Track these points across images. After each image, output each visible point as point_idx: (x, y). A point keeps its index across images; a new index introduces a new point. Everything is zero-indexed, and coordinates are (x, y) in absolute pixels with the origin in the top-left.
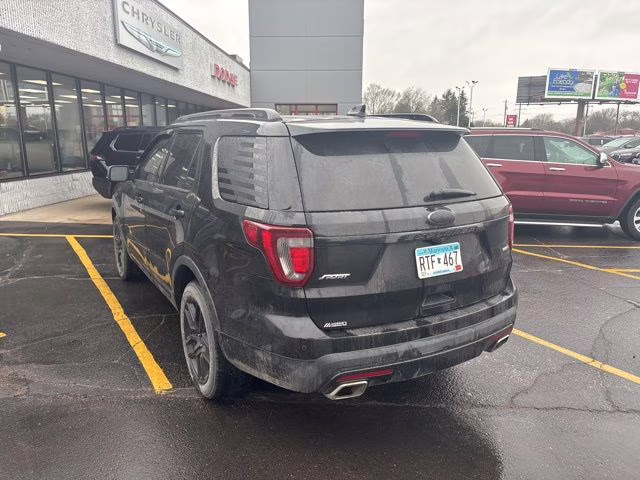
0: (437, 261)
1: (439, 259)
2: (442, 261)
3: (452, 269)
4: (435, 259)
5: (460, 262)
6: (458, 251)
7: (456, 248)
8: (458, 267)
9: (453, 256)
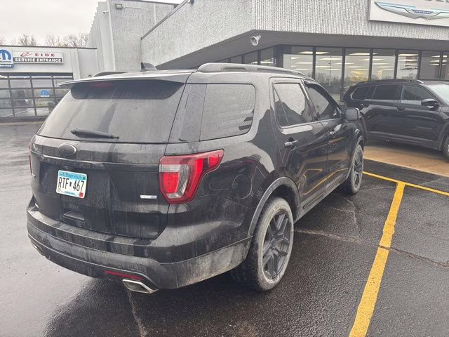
0: (69, 184)
1: (71, 183)
2: (72, 185)
3: (77, 194)
4: (68, 181)
5: (84, 191)
6: (85, 181)
7: (84, 179)
8: (81, 194)
9: (81, 184)
